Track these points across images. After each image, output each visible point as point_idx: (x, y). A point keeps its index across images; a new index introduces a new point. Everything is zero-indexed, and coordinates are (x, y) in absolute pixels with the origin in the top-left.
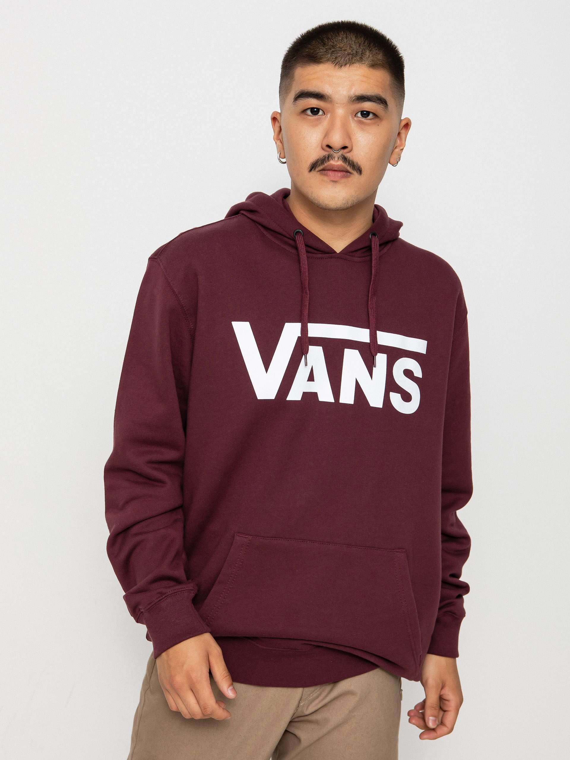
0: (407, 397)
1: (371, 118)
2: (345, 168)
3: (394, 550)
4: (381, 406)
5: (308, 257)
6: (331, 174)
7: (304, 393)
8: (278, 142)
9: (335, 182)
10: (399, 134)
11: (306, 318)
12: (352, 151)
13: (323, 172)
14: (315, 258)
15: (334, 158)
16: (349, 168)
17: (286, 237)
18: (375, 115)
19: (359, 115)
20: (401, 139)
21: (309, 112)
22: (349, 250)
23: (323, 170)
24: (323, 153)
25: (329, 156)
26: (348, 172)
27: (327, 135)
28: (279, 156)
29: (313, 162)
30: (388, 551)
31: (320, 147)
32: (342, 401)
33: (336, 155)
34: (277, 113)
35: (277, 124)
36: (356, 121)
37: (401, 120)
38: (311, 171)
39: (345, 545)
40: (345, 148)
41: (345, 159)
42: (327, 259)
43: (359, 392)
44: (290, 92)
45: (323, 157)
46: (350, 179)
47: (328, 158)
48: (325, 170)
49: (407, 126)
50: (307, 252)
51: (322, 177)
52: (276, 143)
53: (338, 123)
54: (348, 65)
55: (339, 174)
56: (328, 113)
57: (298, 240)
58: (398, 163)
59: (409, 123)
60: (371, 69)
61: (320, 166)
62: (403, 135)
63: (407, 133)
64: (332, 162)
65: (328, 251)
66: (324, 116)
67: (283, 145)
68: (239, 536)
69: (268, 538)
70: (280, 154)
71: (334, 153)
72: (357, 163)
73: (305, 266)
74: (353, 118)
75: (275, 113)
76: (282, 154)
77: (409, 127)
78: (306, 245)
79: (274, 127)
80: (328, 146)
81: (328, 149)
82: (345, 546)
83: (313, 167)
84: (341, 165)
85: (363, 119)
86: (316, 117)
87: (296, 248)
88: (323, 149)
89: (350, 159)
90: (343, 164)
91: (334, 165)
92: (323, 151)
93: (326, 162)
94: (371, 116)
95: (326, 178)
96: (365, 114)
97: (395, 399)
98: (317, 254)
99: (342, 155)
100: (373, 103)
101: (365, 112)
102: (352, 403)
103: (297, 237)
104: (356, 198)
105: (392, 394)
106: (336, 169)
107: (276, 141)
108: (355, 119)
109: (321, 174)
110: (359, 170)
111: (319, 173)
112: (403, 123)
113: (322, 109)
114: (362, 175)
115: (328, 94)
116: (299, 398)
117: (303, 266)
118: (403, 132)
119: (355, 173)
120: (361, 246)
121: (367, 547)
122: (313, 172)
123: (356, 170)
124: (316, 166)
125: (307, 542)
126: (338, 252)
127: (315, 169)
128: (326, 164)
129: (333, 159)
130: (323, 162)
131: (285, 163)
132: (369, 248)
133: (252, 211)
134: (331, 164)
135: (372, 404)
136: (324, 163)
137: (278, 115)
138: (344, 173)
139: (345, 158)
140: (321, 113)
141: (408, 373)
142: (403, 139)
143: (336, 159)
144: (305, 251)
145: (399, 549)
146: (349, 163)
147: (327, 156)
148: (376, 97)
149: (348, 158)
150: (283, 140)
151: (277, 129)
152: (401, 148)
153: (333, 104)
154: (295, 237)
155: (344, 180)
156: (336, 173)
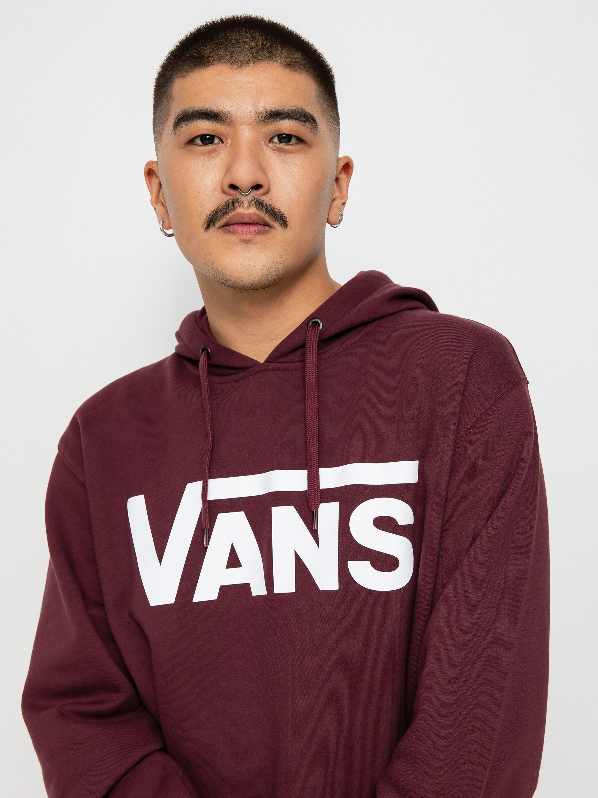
1: (294, 143)
2: (261, 218)
6: (239, 230)
7: (223, 588)
8: (159, 207)
9: (246, 242)
10: (337, 180)
12: (270, 192)
13: (228, 228)
15: (243, 203)
16: (267, 218)
18: (300, 140)
19: (276, 140)
20: (340, 189)
21: (198, 141)
23: (226, 225)
24: (225, 199)
25: (234, 202)
26: (266, 225)
27: (228, 170)
28: (161, 228)
29: (210, 214)
31: (219, 190)
33: (245, 200)
34: (153, 162)
35: (155, 181)
36: (271, 148)
37: (338, 159)
38: (208, 227)
40: (257, 187)
41: (260, 204)
43: (301, 570)
44: (167, 120)
45: (225, 204)
46: (269, 236)
47: (233, 204)
48: (230, 225)
49: (347, 167)
51: (227, 236)
52: (155, 209)
53: (245, 150)
54: (251, 64)
55: (253, 229)
56: (226, 140)
58: (340, 222)
59: (350, 164)
60: (287, 71)
61: (221, 218)
62: (343, 183)
63: (349, 180)
64: (240, 210)
66: (222, 145)
67: (166, 209)
70: (163, 222)
71: (242, 197)
72: (279, 211)
74: (267, 146)
75: (151, 163)
76: (165, 224)
77: (351, 170)
79: (150, 188)
80: (233, 187)
81: (232, 191)
83: (211, 222)
84: (255, 214)
85: (284, 146)
86: (209, 147)
88: (224, 192)
89: (268, 204)
90: (257, 212)
91: (243, 214)
92: (224, 196)
93: (230, 211)
94: (293, 140)
95: (233, 238)
96: (285, 138)
99: (254, 198)
100: (294, 121)
101: (284, 136)
104: (282, 266)
106: (247, 220)
107: (155, 206)
108: (271, 145)
109: (225, 232)
110: (283, 221)
111: (220, 230)
112: (342, 164)
113: (217, 135)
114: (288, 228)
115: (225, 111)
116: (214, 596)
118: (343, 176)
119: (276, 225)
122: (211, 229)
123: (278, 221)
124: (216, 219)
126: (261, 363)
127: (214, 224)
128: (231, 214)
129: (241, 205)
130: (226, 212)
131: (172, 235)
134: (239, 214)
136: (228, 212)
137: (154, 165)
138: (260, 227)
139: (260, 202)
140: (216, 141)
142: (344, 188)
143: (246, 205)
146: (267, 210)
147: (231, 202)
148: (299, 112)
149: (264, 202)
150: (165, 202)
151: (155, 187)
152: (343, 201)
153: (235, 127)
155: (259, 238)
156: (248, 228)
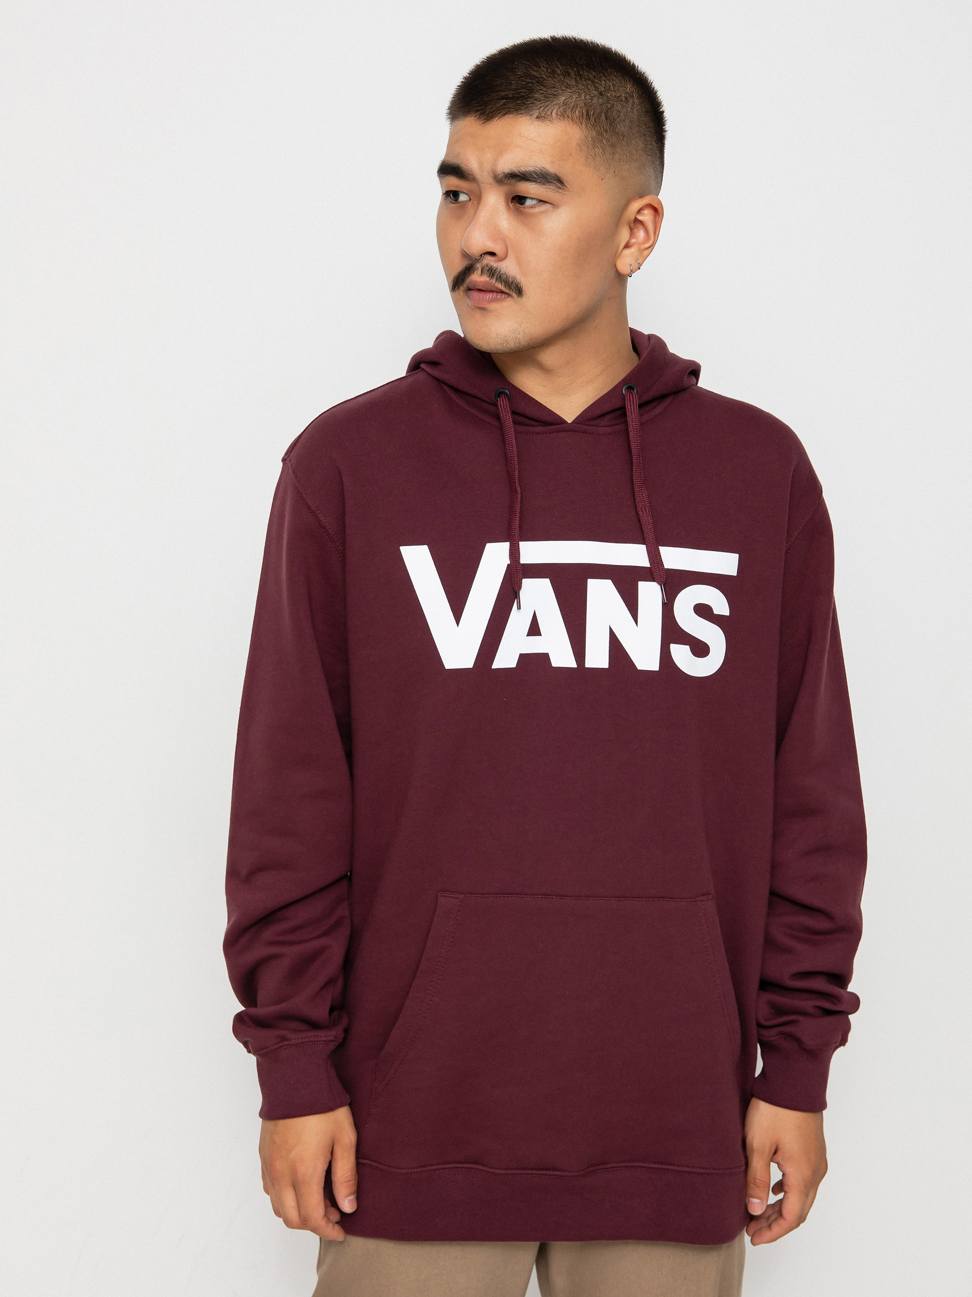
0: (700, 649)
2: (495, 286)
3: (696, 898)
4: (656, 668)
5: (516, 432)
7: (522, 656)
11: (516, 533)
14: (533, 434)
15: (477, 270)
16: (502, 287)
17: (484, 401)
22: (590, 417)
26: (501, 293)
30: (687, 901)
32: (589, 664)
33: (480, 266)
39: (614, 897)
42: (552, 434)
43: (616, 647)
46: (508, 303)
48: (471, 291)
50: (515, 423)
55: (487, 295)
57: (501, 407)
61: (463, 283)
64: (475, 278)
65: (552, 421)
68: (444, 896)
69: (490, 896)
73: (512, 447)
78: (513, 413)
82: (614, 899)
84: (489, 282)
87: (498, 417)
91: (479, 282)
97: (681, 654)
98: (536, 426)
102: (606, 666)
103: (500, 401)
105: (673, 647)
106: (482, 288)
109: (470, 296)
110: (518, 290)
111: (466, 295)
114: (526, 299)
116: (512, 663)
117: (509, 448)
119: (511, 293)
120: (607, 407)
121: (651, 898)
123: (513, 290)
125: (553, 898)
126: (570, 421)
127: (460, 289)
129: (476, 273)
132: (621, 412)
133: (434, 364)
134: (474, 281)
135: (641, 666)
138: (495, 294)
139: (492, 270)
141: (703, 611)
144: (512, 423)
145: (703, 895)
146: (500, 277)
154: (497, 401)
